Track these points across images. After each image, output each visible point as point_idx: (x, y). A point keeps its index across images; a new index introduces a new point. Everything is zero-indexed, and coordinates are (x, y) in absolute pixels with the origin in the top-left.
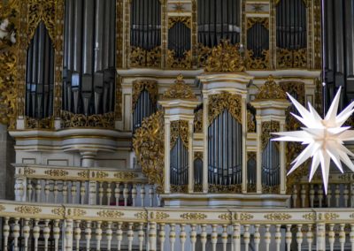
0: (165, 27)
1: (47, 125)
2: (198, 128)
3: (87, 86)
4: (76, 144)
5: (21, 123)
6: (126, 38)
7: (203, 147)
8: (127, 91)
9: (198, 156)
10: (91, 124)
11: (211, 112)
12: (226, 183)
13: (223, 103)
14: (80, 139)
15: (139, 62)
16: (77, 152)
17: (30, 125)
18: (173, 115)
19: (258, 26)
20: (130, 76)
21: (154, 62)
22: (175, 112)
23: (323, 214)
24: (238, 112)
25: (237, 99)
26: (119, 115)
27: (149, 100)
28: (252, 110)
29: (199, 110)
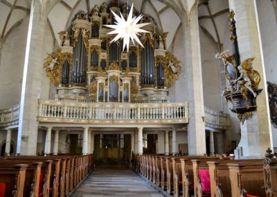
0: (100, 61)
1: (67, 86)
2: (106, 85)
3: (78, 76)
4: (75, 91)
5: (60, 85)
6: (89, 64)
7: (108, 90)
8: (89, 78)
9: (106, 92)
10: (79, 85)
11: (110, 80)
12: (114, 99)
13: (113, 78)
14: (76, 90)
15: (92, 70)
16: (75, 93)
17: (62, 86)
18: (100, 81)
19: (124, 62)
20: (90, 73)
21: (97, 70)
22: (100, 80)
23: (140, 105)
24: (118, 80)
25: (117, 77)
26: (87, 84)
27: (94, 78)
28: (121, 80)
29: (106, 80)
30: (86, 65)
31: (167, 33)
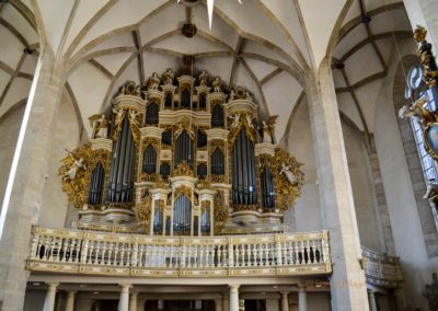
0: (159, 165)
1: (98, 208)
2: (169, 203)
3: (119, 189)
4: (111, 217)
5: (85, 207)
6: (140, 169)
7: (171, 213)
8: (139, 193)
9: (168, 218)
10: (119, 207)
11: (176, 195)
12: (183, 230)
13: (182, 191)
14: (112, 214)
15: (145, 179)
16: (111, 221)
17: (89, 208)
18: (156, 197)
19: (202, 166)
20: (140, 185)
21: (153, 179)
22: (158, 195)
24: (190, 196)
25: (189, 190)
26: (134, 204)
27: (146, 194)
28: (197, 196)
29: (169, 195)
30: (133, 172)
31: (276, 117)
